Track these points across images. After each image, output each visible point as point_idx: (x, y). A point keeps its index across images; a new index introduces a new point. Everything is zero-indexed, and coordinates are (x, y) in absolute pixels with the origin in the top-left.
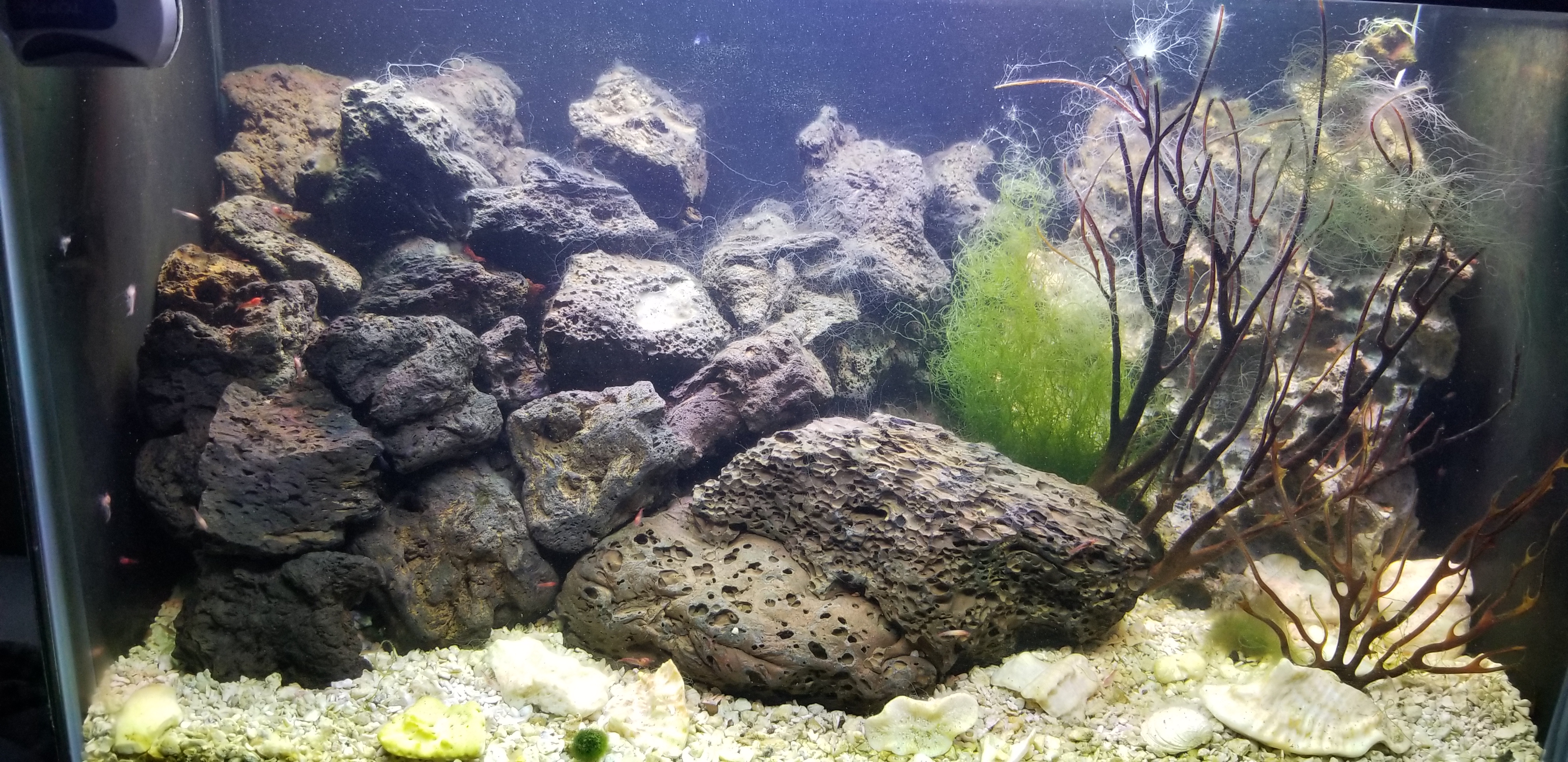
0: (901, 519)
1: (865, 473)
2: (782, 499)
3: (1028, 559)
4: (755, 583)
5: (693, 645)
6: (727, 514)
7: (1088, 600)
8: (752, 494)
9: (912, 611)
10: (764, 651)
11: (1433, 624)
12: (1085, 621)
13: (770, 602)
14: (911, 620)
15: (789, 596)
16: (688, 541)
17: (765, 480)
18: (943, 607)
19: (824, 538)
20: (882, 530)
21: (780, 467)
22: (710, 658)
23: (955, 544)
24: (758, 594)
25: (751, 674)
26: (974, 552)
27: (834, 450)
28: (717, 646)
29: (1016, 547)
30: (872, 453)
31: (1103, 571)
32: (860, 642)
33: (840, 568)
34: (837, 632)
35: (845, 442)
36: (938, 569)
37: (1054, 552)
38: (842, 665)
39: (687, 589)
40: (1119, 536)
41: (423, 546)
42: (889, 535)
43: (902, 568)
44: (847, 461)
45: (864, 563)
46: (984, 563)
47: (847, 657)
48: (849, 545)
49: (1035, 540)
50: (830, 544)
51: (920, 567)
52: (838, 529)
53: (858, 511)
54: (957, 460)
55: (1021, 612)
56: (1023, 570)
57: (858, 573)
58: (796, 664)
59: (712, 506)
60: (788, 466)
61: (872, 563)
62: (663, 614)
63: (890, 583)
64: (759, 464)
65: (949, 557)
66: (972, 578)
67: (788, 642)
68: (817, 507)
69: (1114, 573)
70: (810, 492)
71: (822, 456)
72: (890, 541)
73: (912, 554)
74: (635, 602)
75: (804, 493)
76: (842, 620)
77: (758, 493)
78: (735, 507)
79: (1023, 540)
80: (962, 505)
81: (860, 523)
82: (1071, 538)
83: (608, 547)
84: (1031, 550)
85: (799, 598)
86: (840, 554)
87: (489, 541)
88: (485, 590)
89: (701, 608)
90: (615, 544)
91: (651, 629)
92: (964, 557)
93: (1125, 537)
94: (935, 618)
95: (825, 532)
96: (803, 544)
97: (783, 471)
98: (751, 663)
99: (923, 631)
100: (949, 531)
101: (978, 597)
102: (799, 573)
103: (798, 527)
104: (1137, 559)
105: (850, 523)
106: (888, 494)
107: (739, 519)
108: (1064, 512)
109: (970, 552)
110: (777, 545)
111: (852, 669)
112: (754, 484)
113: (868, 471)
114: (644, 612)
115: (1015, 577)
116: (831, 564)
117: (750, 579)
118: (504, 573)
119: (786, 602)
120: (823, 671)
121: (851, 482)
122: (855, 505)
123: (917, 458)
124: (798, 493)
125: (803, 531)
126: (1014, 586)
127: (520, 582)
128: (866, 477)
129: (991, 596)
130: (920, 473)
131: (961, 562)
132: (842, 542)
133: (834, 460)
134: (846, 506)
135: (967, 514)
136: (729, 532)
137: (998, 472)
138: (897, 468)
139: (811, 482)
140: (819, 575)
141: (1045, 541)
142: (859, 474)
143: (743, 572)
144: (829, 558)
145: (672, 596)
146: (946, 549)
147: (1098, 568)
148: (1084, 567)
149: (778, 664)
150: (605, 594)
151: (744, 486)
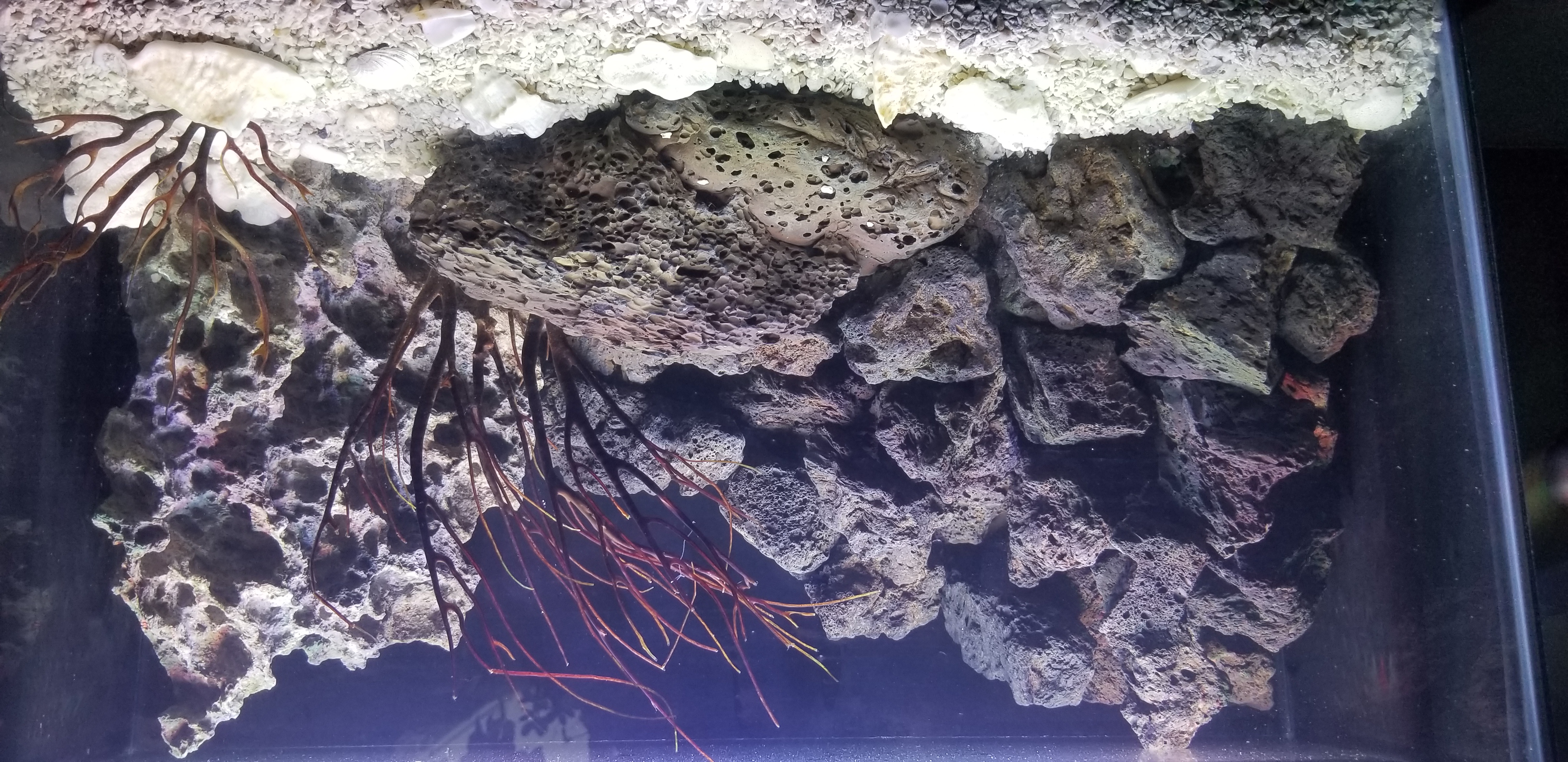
0: (664, 268)
1: (698, 310)
2: (775, 281)
3: (540, 232)
4: (803, 202)
5: (863, 143)
6: (826, 264)
7: (475, 191)
8: (804, 286)
9: (654, 180)
10: (797, 139)
11: (112, 165)
12: (476, 167)
13: (790, 185)
14: (653, 170)
15: (770, 190)
16: (863, 240)
17: (792, 300)
18: (623, 184)
19: (735, 246)
20: (682, 257)
21: (779, 313)
22: (848, 131)
23: (613, 247)
24: (800, 192)
25: (810, 117)
26: (595, 240)
27: (727, 330)
28: (843, 144)
29: (553, 244)
30: (691, 329)
31: (462, 221)
32: (704, 149)
33: (720, 218)
34: (726, 158)
35: (717, 338)
36: (628, 221)
37: (516, 240)
38: (721, 127)
39: (868, 196)
40: (447, 255)
41: (1114, 238)
42: (676, 252)
43: (664, 222)
44: (713, 321)
45: (697, 223)
46: (582, 228)
47: (716, 134)
48: (712, 241)
49: (534, 251)
50: (730, 240)
51: (647, 223)
52: (723, 255)
53: (703, 273)
54: (605, 322)
55: (539, 175)
56: (542, 220)
57: (704, 214)
58: (766, 127)
59: (841, 272)
60: (772, 314)
61: (689, 223)
62: (890, 172)
63: (674, 206)
64: (798, 315)
65: (619, 233)
66: (595, 212)
67: (773, 149)
68: (743, 276)
69: (452, 219)
70: (749, 290)
71: (738, 324)
72: (675, 246)
73: (654, 235)
74: (916, 181)
75: (754, 288)
76: (720, 169)
77: (797, 287)
78: (819, 273)
79: (546, 251)
80: (607, 284)
81: (702, 262)
82: (497, 254)
83: (942, 233)
84: (537, 242)
85: (760, 189)
86: (720, 231)
87: (1052, 242)
88: (1056, 194)
89: (857, 179)
90: (935, 235)
91: (903, 156)
92: (602, 233)
93: (441, 253)
94: (631, 174)
95: (734, 252)
96: (755, 239)
97: (776, 309)
98: (810, 128)
99: (641, 160)
100: (618, 259)
101: (586, 193)
102: (759, 212)
103: (759, 255)
104: (428, 231)
105: (712, 261)
106: (677, 291)
107: (815, 261)
108: (503, 277)
109: (598, 239)
110: (778, 236)
111: (711, 122)
112: (802, 295)
113: (695, 313)
114: (909, 173)
115: (549, 212)
116: (728, 221)
117: (807, 206)
118: (1038, 209)
119: (773, 185)
120: (740, 120)
121: (711, 301)
122: (707, 278)
123: (649, 325)
124: (760, 288)
125: (755, 251)
126: (549, 203)
127: (1023, 201)
128: (698, 306)
129: (573, 193)
130: (645, 313)
131: (606, 229)
132: (718, 243)
133: (727, 321)
134: (715, 277)
135: (602, 276)
136: (825, 249)
137: (566, 312)
138: (667, 317)
139: (748, 299)
140: (740, 211)
141: (523, 250)
142: (703, 309)
143: (813, 212)
144: (731, 227)
145: (882, 189)
146: (622, 242)
147: (469, 224)
148: (482, 225)
149: (784, 127)
150: (946, 189)
151: (812, 293)
